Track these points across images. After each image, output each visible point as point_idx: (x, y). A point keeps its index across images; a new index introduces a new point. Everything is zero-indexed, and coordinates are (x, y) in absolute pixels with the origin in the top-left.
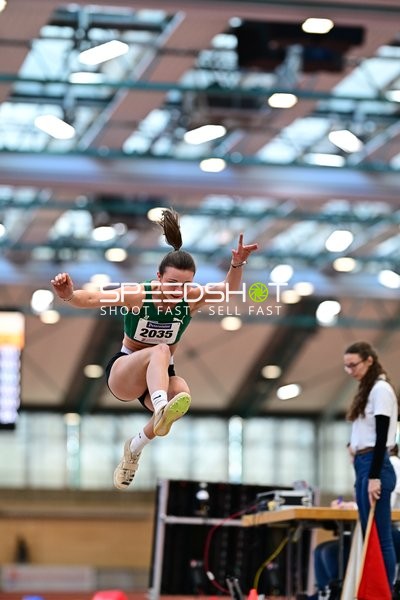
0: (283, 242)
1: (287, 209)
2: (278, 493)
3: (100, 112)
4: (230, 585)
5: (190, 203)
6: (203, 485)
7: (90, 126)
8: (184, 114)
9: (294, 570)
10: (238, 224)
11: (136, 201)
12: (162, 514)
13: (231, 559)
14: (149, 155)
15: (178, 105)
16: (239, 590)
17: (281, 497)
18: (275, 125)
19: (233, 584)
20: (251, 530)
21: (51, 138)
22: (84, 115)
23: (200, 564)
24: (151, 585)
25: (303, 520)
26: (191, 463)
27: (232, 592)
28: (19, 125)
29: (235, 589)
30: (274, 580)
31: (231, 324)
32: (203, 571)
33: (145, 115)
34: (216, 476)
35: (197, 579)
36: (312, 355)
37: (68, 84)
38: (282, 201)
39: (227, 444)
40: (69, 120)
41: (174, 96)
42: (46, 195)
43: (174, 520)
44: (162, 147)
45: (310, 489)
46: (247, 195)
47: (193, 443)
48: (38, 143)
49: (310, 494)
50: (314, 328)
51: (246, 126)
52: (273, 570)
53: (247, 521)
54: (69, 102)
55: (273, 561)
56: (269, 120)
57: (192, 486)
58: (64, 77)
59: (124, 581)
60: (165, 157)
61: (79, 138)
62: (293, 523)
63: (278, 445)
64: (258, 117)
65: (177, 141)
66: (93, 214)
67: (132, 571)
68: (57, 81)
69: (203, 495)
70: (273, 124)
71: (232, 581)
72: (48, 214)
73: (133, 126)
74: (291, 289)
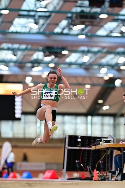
2: (103, 139)
3: (47, 20)
5: (74, 49)
6: (79, 137)
7: (43, 25)
8: (72, 21)
9: (108, 163)
12: (67, 146)
13: (88, 160)
14: (62, 34)
15: (71, 18)
19: (89, 167)
20: (94, 151)
21: (31, 28)
22: (41, 21)
25: (111, 147)
26: (76, 130)
27: (89, 170)
28: (21, 25)
30: (102, 167)
31: (88, 87)
33: (60, 21)
34: (84, 134)
35: (78, 166)
36: (113, 96)
37: (36, 12)
38: (104, 48)
39: (87, 124)
40: (36, 23)
41: (69, 15)
42: (29, 47)
43: (70, 148)
44: (66, 31)
45: (113, 138)
46: (92, 46)
47: (76, 124)
48: (27, 30)
50: (114, 88)
51: (92, 24)
52: (101, 163)
53: (93, 148)
54: (37, 17)
55: (101, 160)
56: (99, 22)
57: (76, 137)
58: (35, 9)
59: (55, 167)
60: (67, 34)
61: (39, 29)
62: (108, 148)
63: (102, 124)
64: (96, 22)
65: (70, 29)
66: (44, 53)
67: (57, 164)
68: (33, 11)
69: (79, 140)
70: (101, 24)
72: (31, 52)
73: (57, 25)
74: (107, 76)
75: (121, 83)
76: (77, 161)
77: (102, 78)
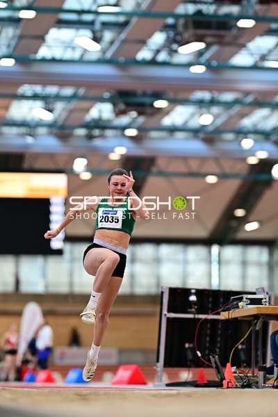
0: (247, 123)
1: (250, 99)
2: (245, 296)
3: (120, 33)
4: (212, 360)
5: (181, 96)
6: (193, 291)
7: (112, 43)
8: (177, 34)
9: (257, 350)
10: (215, 110)
11: (144, 94)
12: (165, 311)
13: (213, 342)
14: (153, 62)
15: (173, 27)
16: (219, 364)
17: (247, 299)
18: (241, 41)
19: (214, 359)
20: (227, 321)
21: (85, 51)
22: (108, 35)
23: (191, 345)
24: (158, 361)
25: (263, 315)
26: (185, 276)
27: (214, 365)
28: (63, 43)
29: (216, 362)
30: (243, 357)
32: (193, 351)
33: (150, 36)
34: (203, 285)
35: (190, 356)
37: (96, 13)
38: (247, 93)
39: (210, 262)
40: (97, 39)
41: (170, 21)
42: (82, 91)
43: (173, 315)
44: (162, 57)
45: (267, 294)
46: (221, 90)
47: (186, 262)
48: (76, 55)
49: (267, 297)
50: (270, 181)
51: (221, 42)
52: (242, 349)
53: (224, 316)
54: (98, 26)
55: (242, 343)
56: (237, 37)
57: (185, 292)
58: (94, 8)
59: (139, 358)
60: (164, 64)
61: (104, 51)
62: (256, 317)
63: (244, 263)
64: (229, 35)
65: (173, 52)
66: (114, 105)
67: (144, 351)
68: (89, 12)
69: (193, 298)
70: (240, 40)
71: (214, 357)
72: (84, 104)
73: (143, 42)
74: (254, 155)
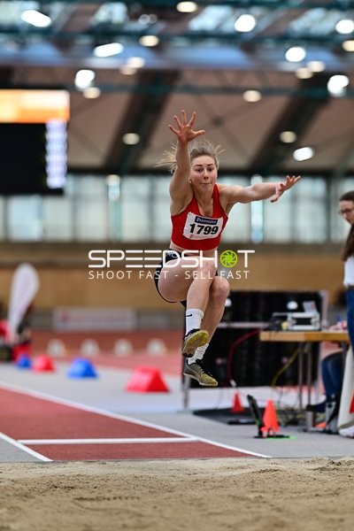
31: (252, 96)
50: (326, 98)
63: (294, 199)
66: (128, 5)
74: (305, 66)
75: (348, 88)
76: (219, 361)
77: (293, 74)
